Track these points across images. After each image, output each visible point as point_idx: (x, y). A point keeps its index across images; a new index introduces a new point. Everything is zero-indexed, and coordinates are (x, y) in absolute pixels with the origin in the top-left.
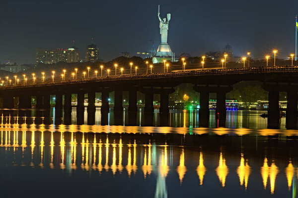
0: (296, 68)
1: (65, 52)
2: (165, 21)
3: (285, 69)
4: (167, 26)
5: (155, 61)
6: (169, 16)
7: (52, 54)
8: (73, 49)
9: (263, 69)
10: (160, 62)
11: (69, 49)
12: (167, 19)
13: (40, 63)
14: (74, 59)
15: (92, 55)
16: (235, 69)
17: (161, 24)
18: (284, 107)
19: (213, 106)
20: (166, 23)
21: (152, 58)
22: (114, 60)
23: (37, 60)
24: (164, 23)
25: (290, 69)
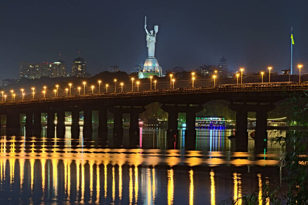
0: (262, 87)
1: (50, 66)
2: (152, 33)
3: (251, 88)
4: (154, 39)
5: (141, 76)
6: (156, 28)
7: (37, 68)
8: (59, 63)
9: (230, 88)
10: (146, 77)
11: (55, 63)
12: (154, 32)
13: (23, 78)
14: (60, 73)
15: (79, 69)
16: (203, 88)
17: (148, 37)
18: (274, 125)
19: (199, 124)
20: (153, 36)
21: (138, 73)
22: (96, 75)
23: (21, 74)
24: (151, 36)
25: (257, 88)
